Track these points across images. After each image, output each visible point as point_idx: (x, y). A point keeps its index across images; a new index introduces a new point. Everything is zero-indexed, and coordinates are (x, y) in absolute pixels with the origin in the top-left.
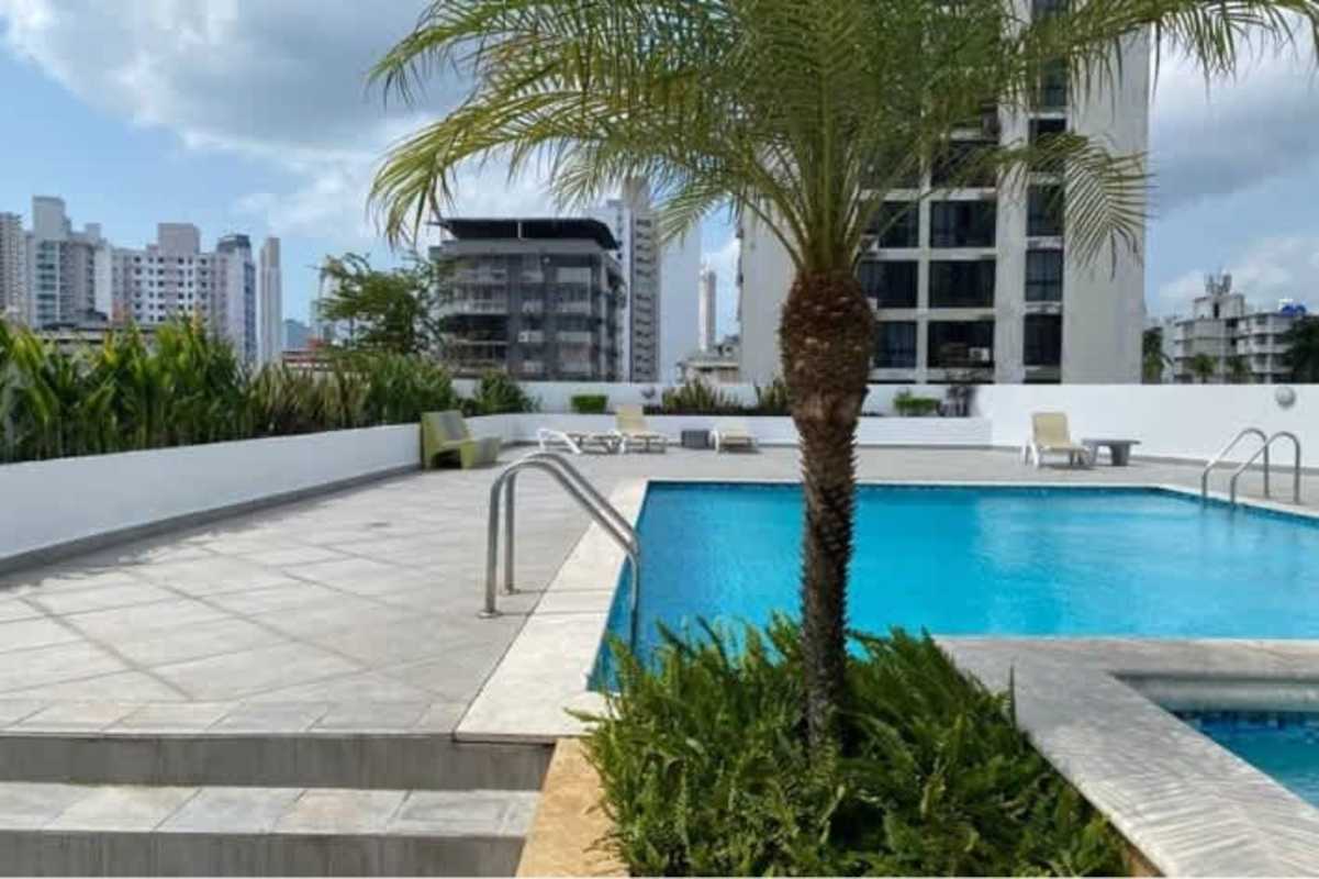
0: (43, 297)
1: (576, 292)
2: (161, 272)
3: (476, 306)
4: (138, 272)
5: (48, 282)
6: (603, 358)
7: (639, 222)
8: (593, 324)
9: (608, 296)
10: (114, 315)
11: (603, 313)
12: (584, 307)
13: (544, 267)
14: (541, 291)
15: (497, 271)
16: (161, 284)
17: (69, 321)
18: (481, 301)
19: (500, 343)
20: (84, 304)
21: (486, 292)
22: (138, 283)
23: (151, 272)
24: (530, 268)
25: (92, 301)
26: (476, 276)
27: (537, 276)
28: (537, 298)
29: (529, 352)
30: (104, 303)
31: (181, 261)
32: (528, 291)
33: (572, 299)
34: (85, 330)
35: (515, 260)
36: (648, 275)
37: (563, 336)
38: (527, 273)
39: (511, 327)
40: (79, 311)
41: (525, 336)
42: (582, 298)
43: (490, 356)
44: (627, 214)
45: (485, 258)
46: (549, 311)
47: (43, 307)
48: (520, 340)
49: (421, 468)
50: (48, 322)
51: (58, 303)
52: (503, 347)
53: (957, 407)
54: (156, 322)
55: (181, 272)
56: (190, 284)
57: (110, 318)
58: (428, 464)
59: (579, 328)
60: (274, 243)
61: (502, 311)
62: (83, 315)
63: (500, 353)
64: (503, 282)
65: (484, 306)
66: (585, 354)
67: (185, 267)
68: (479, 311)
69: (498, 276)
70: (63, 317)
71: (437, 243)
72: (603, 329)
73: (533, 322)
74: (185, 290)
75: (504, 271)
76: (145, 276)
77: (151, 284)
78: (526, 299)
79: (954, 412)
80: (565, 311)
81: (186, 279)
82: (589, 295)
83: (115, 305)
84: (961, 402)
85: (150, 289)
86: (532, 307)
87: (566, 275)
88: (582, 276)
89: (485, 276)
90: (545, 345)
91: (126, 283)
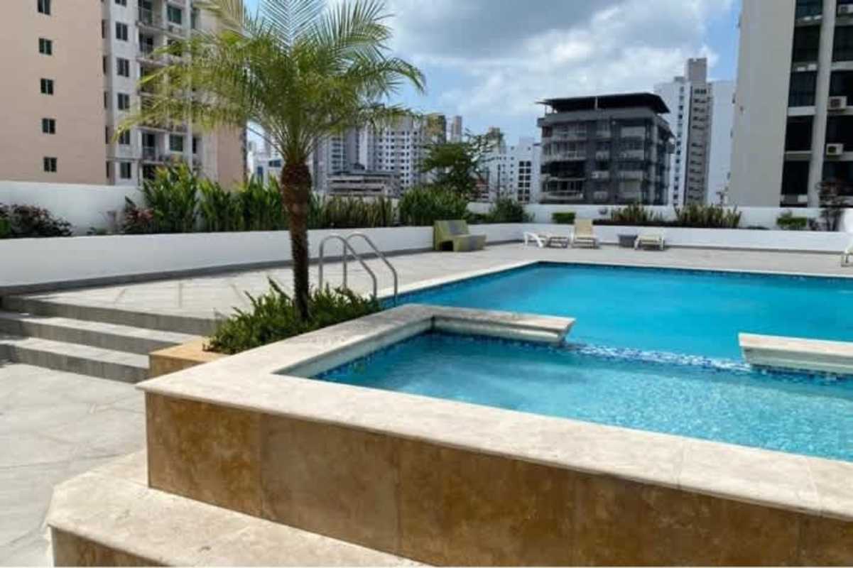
0: (334, 156)
1: (635, 143)
2: (393, 140)
3: (565, 156)
4: (381, 140)
5: (337, 148)
6: (652, 189)
7: (697, 91)
8: (645, 165)
9: (658, 146)
10: (369, 167)
11: (654, 158)
12: (640, 154)
13: (612, 128)
14: (609, 144)
15: (581, 132)
16: (393, 147)
17: (346, 170)
18: (569, 152)
19: (579, 179)
20: (354, 161)
21: (572, 146)
22: (381, 147)
23: (387, 140)
24: (601, 129)
25: (358, 158)
26: (566, 136)
27: (607, 134)
28: (606, 149)
29: (599, 184)
30: (364, 159)
31: (403, 133)
32: (600, 144)
33: (631, 148)
34: (353, 175)
35: (592, 124)
36: (701, 129)
37: (622, 174)
38: (598, 133)
39: (588, 169)
40: (351, 164)
41: (596, 175)
42: (637, 148)
43: (572, 188)
44: (687, 86)
45: (572, 123)
46: (615, 158)
47: (334, 162)
48: (593, 177)
49: (433, 250)
50: (337, 170)
51: (342, 159)
52: (581, 182)
53: (828, 224)
54: (389, 170)
55: (403, 140)
56: (408, 147)
57: (366, 168)
58: (437, 248)
59: (634, 169)
60: (459, 119)
61: (582, 158)
62: (353, 166)
63: (579, 186)
64: (584, 139)
65: (570, 156)
66: (638, 186)
67: (405, 137)
68: (567, 159)
69: (580, 135)
70: (344, 168)
71: (542, 116)
72: (653, 169)
73: (602, 165)
74: (405, 151)
75: (585, 132)
76: (384, 143)
77: (387, 147)
78: (598, 149)
79: (826, 227)
80: (625, 156)
81: (406, 145)
82: (643, 146)
83: (369, 160)
84: (831, 221)
85: (386, 151)
86: (602, 154)
87: (627, 132)
88: (639, 132)
89: (573, 135)
90: (610, 180)
91: (375, 147)
